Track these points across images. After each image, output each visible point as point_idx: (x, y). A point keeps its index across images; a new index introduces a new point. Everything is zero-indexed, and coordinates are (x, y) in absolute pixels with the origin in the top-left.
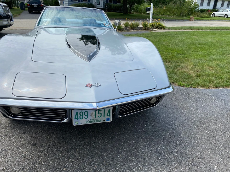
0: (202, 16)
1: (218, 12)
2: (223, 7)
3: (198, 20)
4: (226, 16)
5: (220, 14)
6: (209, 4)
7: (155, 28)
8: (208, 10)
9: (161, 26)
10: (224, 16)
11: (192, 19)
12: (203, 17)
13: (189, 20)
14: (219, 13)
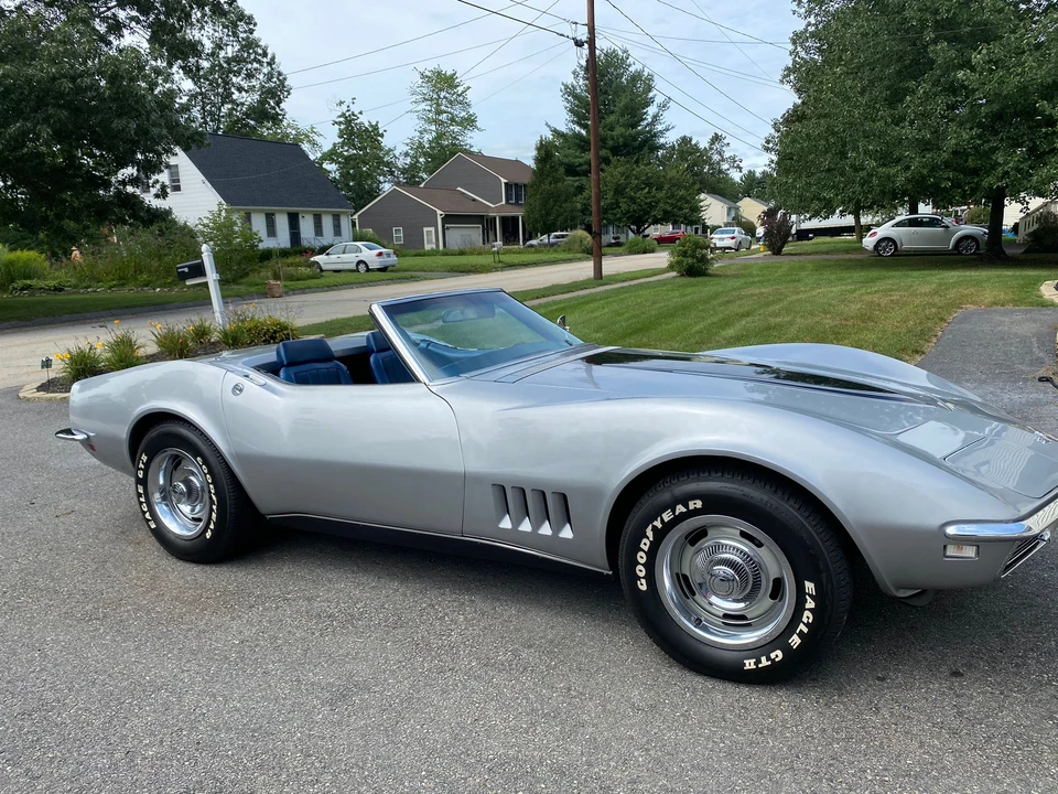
0: (292, 276)
1: (331, 256)
2: (322, 235)
3: (293, 290)
4: (362, 268)
5: (339, 260)
6: (272, 232)
7: (264, 341)
8: (284, 253)
9: (286, 328)
10: (353, 266)
11: (277, 291)
12: (298, 280)
13: (265, 295)
14: (333, 257)
